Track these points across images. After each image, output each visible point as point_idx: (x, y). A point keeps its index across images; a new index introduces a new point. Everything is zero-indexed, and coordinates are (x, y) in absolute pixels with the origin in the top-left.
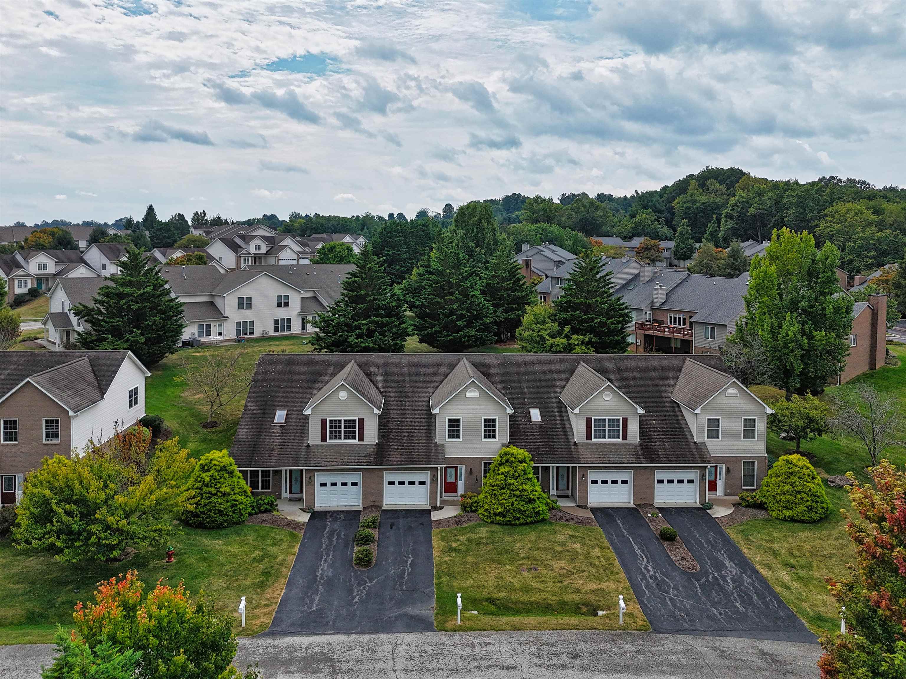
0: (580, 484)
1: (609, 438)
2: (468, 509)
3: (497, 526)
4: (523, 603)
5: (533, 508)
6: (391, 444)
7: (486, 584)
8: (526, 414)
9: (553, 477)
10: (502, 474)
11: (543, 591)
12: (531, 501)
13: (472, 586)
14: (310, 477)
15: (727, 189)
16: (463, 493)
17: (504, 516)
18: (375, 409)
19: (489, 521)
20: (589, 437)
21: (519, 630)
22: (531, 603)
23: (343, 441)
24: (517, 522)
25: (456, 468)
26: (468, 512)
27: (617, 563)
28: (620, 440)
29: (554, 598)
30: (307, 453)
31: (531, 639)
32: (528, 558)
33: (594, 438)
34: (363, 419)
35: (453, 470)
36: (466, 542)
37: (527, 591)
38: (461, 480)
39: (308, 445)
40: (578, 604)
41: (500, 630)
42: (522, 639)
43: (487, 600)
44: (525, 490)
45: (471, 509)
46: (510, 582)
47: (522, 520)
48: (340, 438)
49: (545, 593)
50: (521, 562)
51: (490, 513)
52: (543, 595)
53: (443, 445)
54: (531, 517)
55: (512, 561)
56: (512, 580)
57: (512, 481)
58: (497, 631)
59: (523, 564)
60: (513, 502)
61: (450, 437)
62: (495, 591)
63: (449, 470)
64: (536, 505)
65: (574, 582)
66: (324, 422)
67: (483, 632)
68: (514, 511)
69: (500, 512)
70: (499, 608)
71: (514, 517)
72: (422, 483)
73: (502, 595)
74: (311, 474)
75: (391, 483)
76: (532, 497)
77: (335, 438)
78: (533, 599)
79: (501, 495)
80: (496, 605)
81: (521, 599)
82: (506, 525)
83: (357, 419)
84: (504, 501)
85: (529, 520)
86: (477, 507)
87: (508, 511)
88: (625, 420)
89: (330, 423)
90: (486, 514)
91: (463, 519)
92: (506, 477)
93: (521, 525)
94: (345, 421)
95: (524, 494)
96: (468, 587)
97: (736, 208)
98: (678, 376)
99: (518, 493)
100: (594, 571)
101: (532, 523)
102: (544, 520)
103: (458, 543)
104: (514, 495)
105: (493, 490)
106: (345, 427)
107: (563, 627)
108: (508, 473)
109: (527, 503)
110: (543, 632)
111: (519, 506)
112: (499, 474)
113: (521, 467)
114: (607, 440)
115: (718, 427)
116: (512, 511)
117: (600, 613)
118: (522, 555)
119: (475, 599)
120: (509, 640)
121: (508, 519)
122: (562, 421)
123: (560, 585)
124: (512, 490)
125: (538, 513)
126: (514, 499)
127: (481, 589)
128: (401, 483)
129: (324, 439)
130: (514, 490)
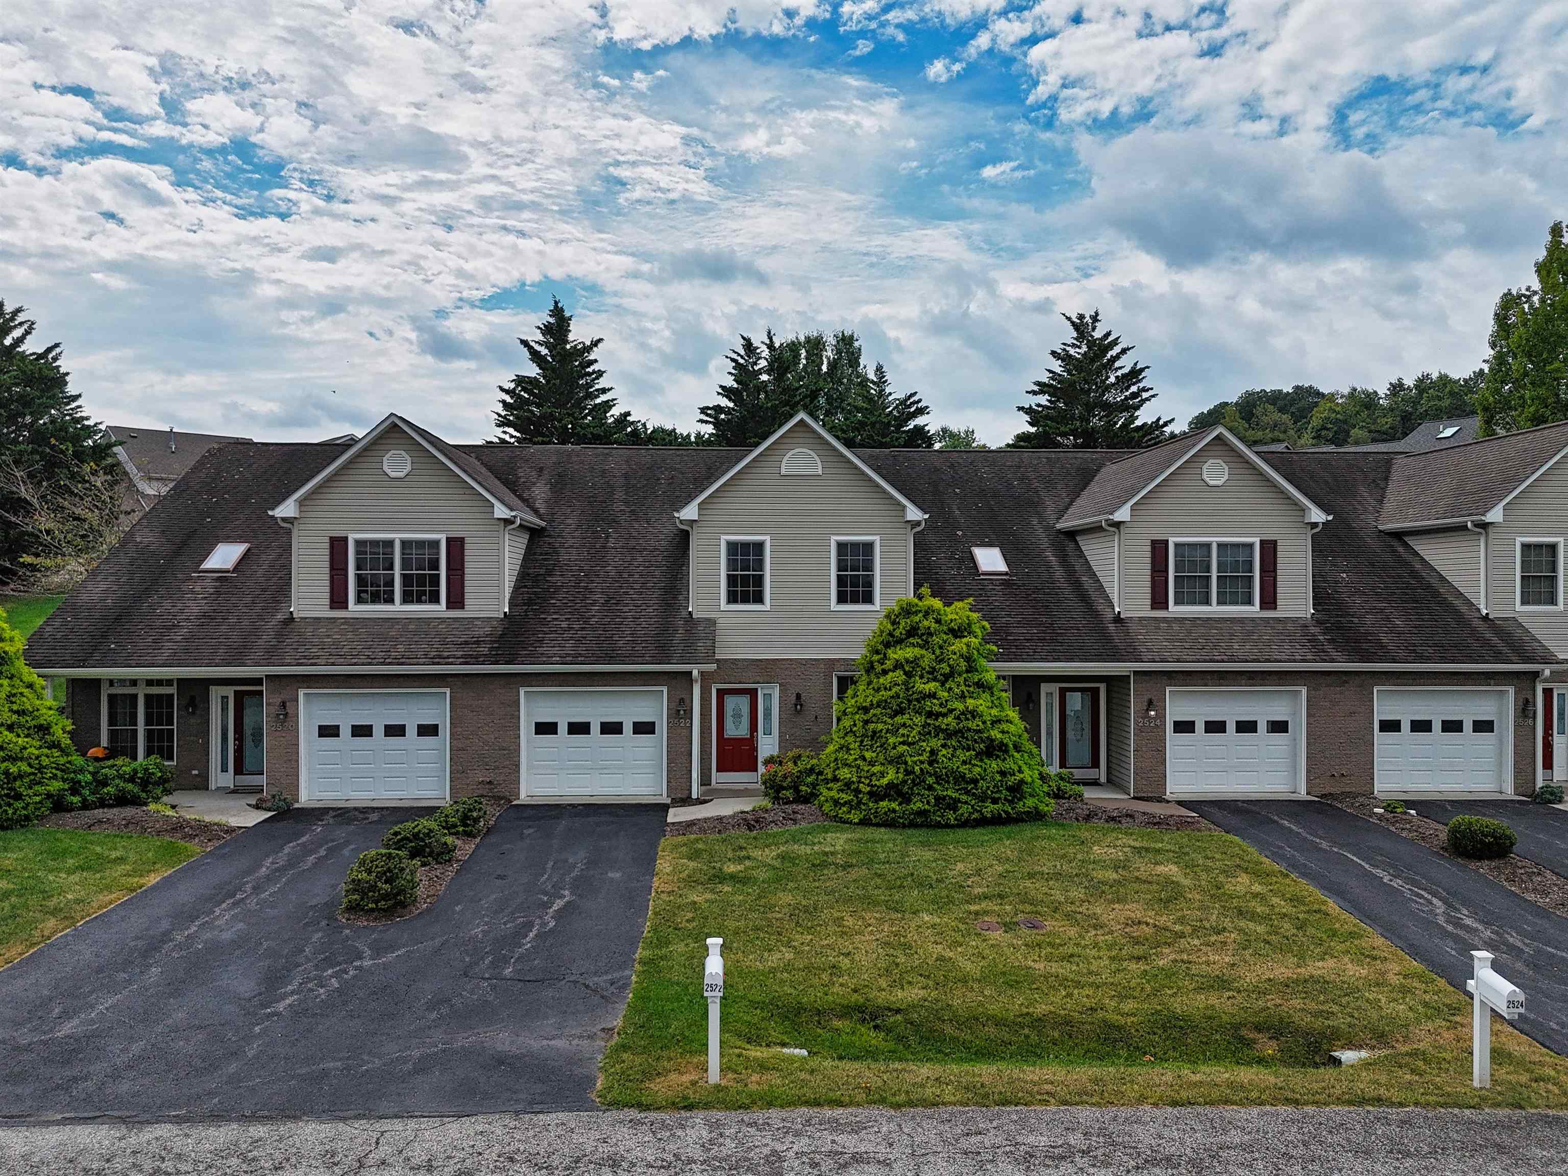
0: (1139, 730)
1: (1219, 603)
2: (789, 794)
3: (883, 830)
4: (999, 1022)
5: (1003, 773)
6: (549, 618)
7: (845, 963)
8: (961, 560)
9: (1050, 734)
10: (898, 666)
11: (1078, 985)
12: (994, 749)
13: (788, 967)
14: (284, 705)
15: (1295, 423)
16: (775, 752)
17: (906, 799)
18: (497, 505)
19: (855, 817)
20: (1159, 601)
21: (1005, 1103)
22: (1038, 1023)
23: (398, 608)
24: (951, 816)
25: (753, 693)
26: (788, 802)
27: (1332, 906)
28: (1254, 610)
29: (1129, 1006)
30: (280, 636)
31: (1077, 1139)
32: (1001, 896)
33: (1176, 603)
34: (462, 540)
35: (743, 703)
36: (777, 863)
37: (1014, 985)
38: (768, 732)
39: (291, 619)
40: (1237, 1027)
41: (911, 1104)
42: (1031, 1139)
43: (846, 1011)
44: (974, 714)
45: (796, 790)
46: (941, 958)
47: (964, 810)
48: (391, 601)
49: (1086, 991)
50: (973, 908)
51: (857, 791)
52: (1084, 997)
53: (712, 622)
54: (995, 801)
55: (941, 905)
56: (949, 954)
57: (932, 686)
58: (897, 1106)
59: (986, 913)
60: (933, 752)
61: (732, 598)
62: (883, 983)
63: (731, 702)
64: (1009, 764)
65: (1193, 958)
66: (338, 545)
67: (828, 1112)
68: (938, 778)
69: (890, 785)
70: (900, 1039)
71: (938, 799)
72: (644, 728)
73: (912, 994)
74: (285, 695)
75: (546, 728)
76: (995, 734)
77: (375, 598)
78: (1041, 1009)
79: (894, 732)
80: (889, 1031)
81: (993, 1008)
82: (912, 825)
83: (442, 538)
84: (902, 748)
85: (989, 809)
86: (814, 785)
87: (919, 781)
88: (1269, 549)
89: (358, 552)
90: (845, 797)
91: (769, 817)
92: (909, 674)
93: (964, 824)
94: (405, 544)
95: (972, 725)
96: (773, 971)
97: (1323, 433)
98: (1384, 489)
99: (949, 721)
100: (1261, 929)
101: (997, 821)
102: (1036, 816)
103: (747, 863)
104: (938, 730)
105: (866, 722)
106: (405, 564)
107: (1215, 1094)
108: (915, 662)
109: (979, 755)
110: (1124, 1112)
111: (956, 764)
112: (885, 672)
113: (959, 645)
114: (1215, 609)
115: (1554, 569)
116: (930, 780)
117: (1348, 1056)
118: (977, 891)
119: (800, 1009)
120: (964, 1144)
121: (917, 805)
122: (1071, 572)
123: (1142, 966)
124: (930, 714)
125: (1017, 790)
126: (935, 743)
127: (825, 977)
128: (579, 728)
129: (338, 600)
130: (938, 715)
